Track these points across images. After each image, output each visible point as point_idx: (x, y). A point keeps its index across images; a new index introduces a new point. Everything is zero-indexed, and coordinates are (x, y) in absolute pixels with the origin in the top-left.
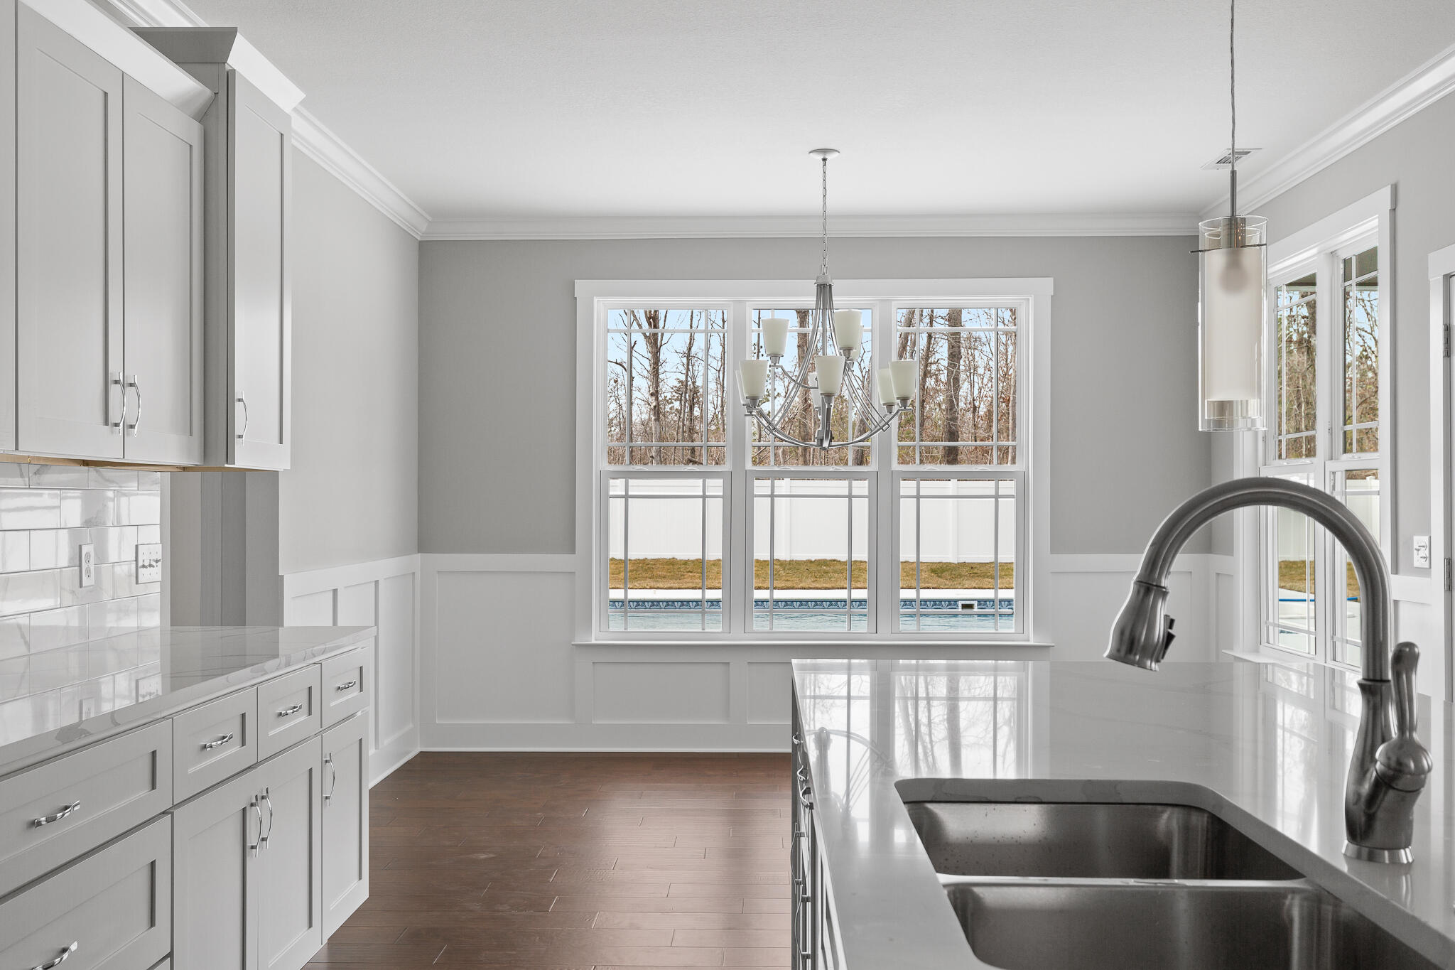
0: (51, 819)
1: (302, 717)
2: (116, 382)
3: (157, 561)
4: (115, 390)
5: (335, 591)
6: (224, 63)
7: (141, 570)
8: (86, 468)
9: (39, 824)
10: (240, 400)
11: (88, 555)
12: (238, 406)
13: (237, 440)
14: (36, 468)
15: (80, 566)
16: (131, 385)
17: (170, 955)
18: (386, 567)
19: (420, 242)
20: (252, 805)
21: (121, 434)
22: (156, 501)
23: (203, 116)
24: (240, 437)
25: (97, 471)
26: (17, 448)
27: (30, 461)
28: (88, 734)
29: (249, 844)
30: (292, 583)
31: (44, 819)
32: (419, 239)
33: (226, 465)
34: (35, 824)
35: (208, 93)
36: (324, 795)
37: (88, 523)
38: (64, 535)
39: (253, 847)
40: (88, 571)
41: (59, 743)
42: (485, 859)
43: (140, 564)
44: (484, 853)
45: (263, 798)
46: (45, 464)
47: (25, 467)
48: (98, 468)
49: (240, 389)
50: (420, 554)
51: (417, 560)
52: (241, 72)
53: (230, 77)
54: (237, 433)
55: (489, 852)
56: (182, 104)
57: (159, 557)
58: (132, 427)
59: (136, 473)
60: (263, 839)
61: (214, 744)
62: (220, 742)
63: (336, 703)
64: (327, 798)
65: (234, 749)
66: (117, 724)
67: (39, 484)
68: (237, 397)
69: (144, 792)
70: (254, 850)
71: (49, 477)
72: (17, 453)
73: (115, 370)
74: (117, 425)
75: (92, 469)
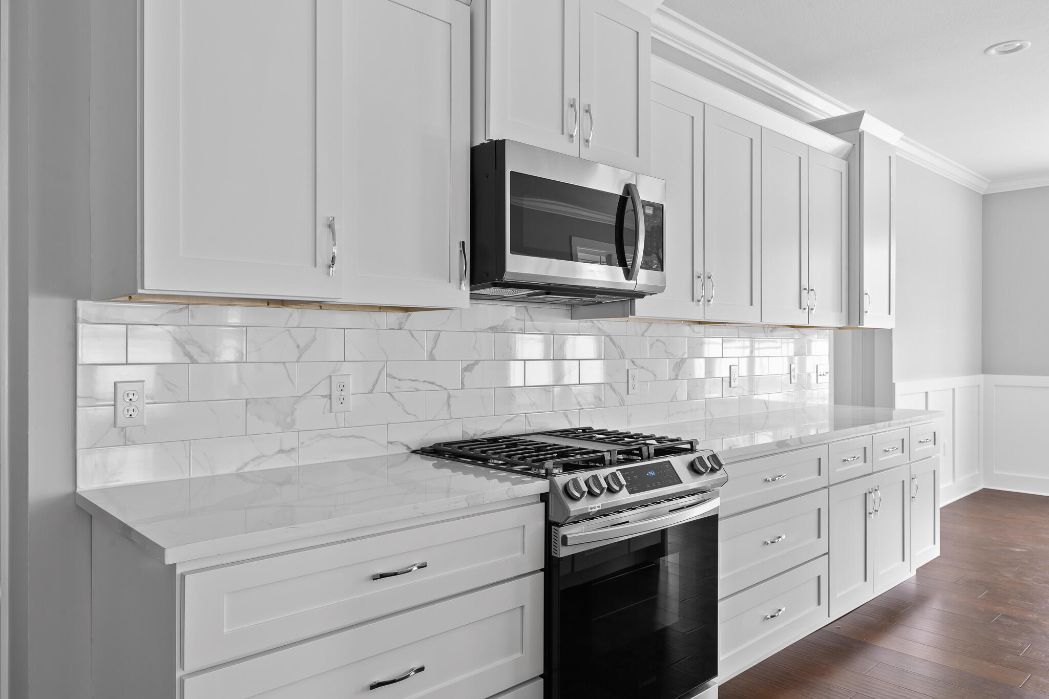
0: (774, 480)
1: (899, 453)
2: (805, 289)
3: (827, 373)
4: (804, 293)
5: (927, 393)
6: (858, 129)
7: (819, 377)
8: (793, 329)
9: (769, 481)
10: (866, 294)
11: (794, 369)
12: (865, 296)
13: (865, 314)
14: (771, 329)
15: (791, 374)
16: (812, 290)
17: (828, 553)
18: (960, 382)
19: (983, 195)
20: (870, 492)
21: (807, 313)
22: (827, 344)
23: (847, 157)
24: (866, 312)
25: (798, 330)
26: (761, 321)
27: (768, 326)
28: (789, 445)
29: (868, 511)
30: (900, 388)
31: (770, 479)
32: (983, 193)
33: (859, 326)
34: (767, 480)
35: (850, 145)
36: (912, 496)
37: (796, 354)
38: (786, 359)
39: (870, 513)
40: (794, 376)
41: (777, 447)
42: (1019, 552)
43: (819, 374)
44: (1019, 548)
45: (876, 490)
46: (775, 328)
47: (766, 329)
48: (798, 329)
49: (866, 288)
50: (983, 375)
51: (981, 378)
52: (867, 131)
53: (861, 136)
54: (865, 310)
55: (1022, 549)
56: (836, 154)
57: (828, 371)
58: (812, 309)
59: (816, 331)
60: (876, 511)
61: (849, 459)
62: (853, 459)
63: (918, 449)
64: (913, 497)
65: (860, 463)
66: (802, 443)
67: (772, 336)
68: (865, 292)
69: (815, 476)
70: (871, 515)
71: (776, 333)
72: (761, 323)
73: (805, 284)
74: (805, 309)
75: (796, 329)
